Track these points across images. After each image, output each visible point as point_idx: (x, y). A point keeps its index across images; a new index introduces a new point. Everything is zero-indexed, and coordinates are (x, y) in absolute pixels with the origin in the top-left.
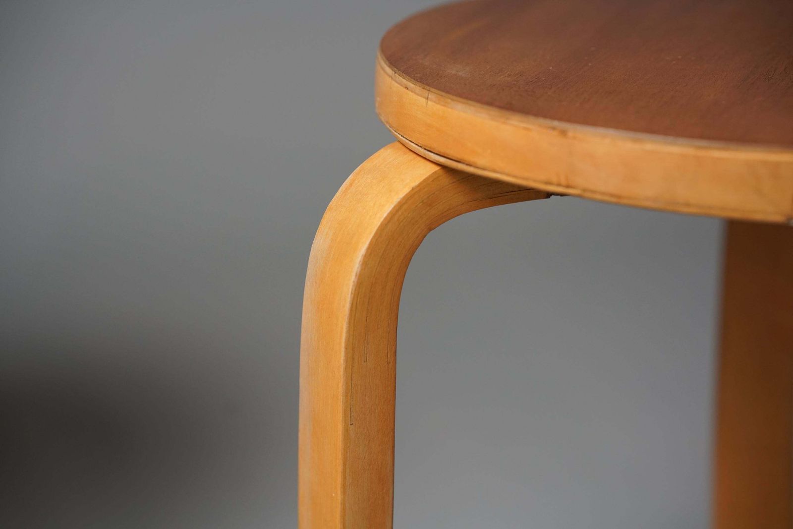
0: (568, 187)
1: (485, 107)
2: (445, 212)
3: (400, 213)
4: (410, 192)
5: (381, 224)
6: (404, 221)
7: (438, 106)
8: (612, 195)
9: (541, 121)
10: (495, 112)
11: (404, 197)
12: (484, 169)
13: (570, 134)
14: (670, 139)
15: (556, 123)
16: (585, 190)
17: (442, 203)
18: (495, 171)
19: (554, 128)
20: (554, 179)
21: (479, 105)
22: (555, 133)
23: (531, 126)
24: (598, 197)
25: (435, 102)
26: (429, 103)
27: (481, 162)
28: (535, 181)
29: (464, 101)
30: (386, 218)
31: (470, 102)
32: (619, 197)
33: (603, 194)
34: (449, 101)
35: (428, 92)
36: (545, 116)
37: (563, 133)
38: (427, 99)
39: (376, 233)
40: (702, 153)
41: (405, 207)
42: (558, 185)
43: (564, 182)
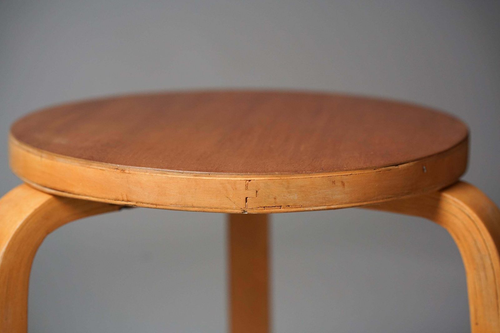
0: (128, 201)
1: (77, 159)
7: (48, 161)
9: (110, 165)
10: (83, 161)
11: (29, 215)
13: (127, 171)
15: (118, 166)
16: (137, 202)
18: (85, 195)
19: (117, 169)
21: (73, 158)
22: (118, 171)
23: (104, 169)
25: (46, 158)
26: (43, 159)
27: (76, 190)
31: (67, 157)
34: (55, 157)
35: (41, 152)
36: (112, 162)
37: (123, 171)
41: (31, 221)
42: (123, 201)
43: (125, 199)
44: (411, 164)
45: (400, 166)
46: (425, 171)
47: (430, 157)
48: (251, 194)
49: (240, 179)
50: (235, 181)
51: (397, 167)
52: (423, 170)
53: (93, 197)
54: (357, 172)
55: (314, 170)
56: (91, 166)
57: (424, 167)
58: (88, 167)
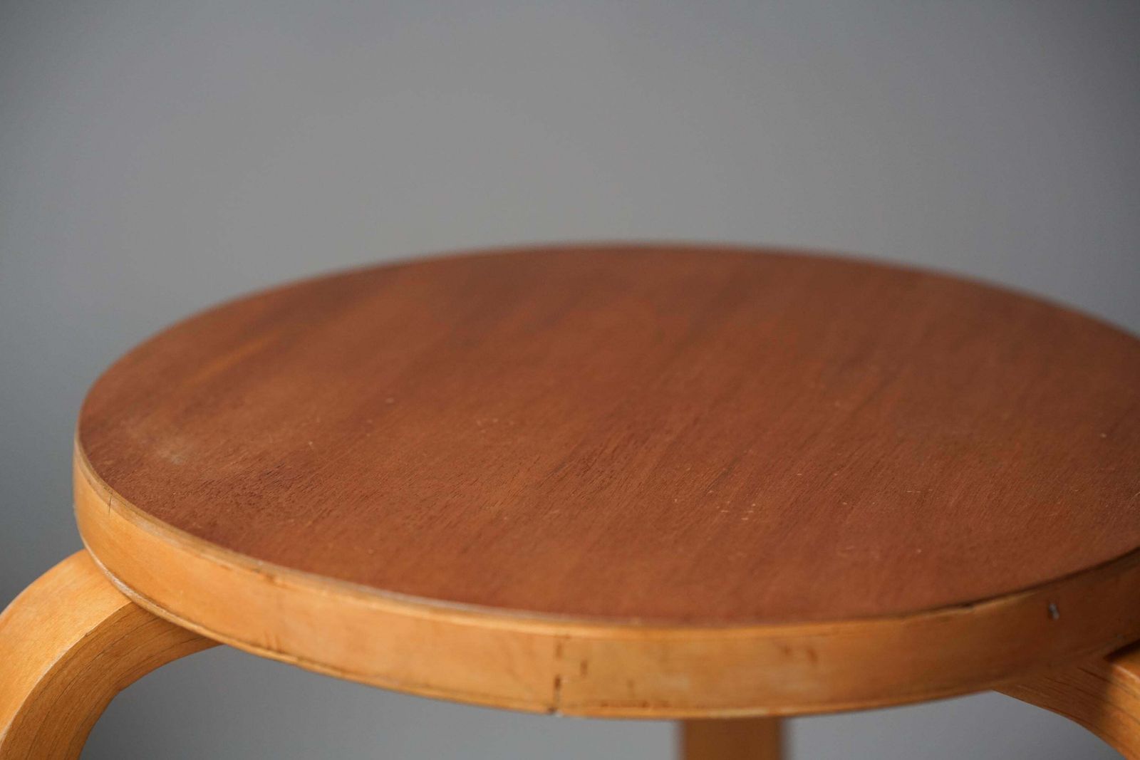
0: (280, 652)
1: (175, 530)
2: (144, 661)
3: (65, 672)
4: (80, 641)
5: (33, 693)
6: (73, 683)
7: (120, 519)
8: (334, 668)
9: (242, 558)
10: (187, 538)
11: (72, 649)
12: (178, 615)
13: (279, 581)
14: (401, 597)
15: (261, 563)
16: (301, 658)
17: (136, 650)
18: (190, 620)
19: (258, 571)
20: (263, 641)
22: (260, 577)
23: (229, 565)
24: (317, 668)
25: (118, 512)
26: (112, 511)
27: (175, 605)
28: (240, 640)
29: (150, 517)
30: (40, 683)
31: (157, 520)
32: (343, 670)
33: (325, 665)
34: (134, 513)
35: (110, 495)
36: (248, 553)
37: (270, 578)
38: (110, 505)
39: (24, 707)
40: (441, 618)
41: (74, 663)
42: (269, 648)
43: (274, 645)
44: (1012, 600)
45: (979, 609)
46: (1056, 616)
47: (1070, 577)
48: (569, 670)
49: (544, 630)
50: (531, 637)
51: (967, 611)
52: (1050, 614)
53: (206, 628)
54: (852, 626)
55: (735, 616)
56: (203, 555)
57: (1053, 607)
58: (198, 556)
